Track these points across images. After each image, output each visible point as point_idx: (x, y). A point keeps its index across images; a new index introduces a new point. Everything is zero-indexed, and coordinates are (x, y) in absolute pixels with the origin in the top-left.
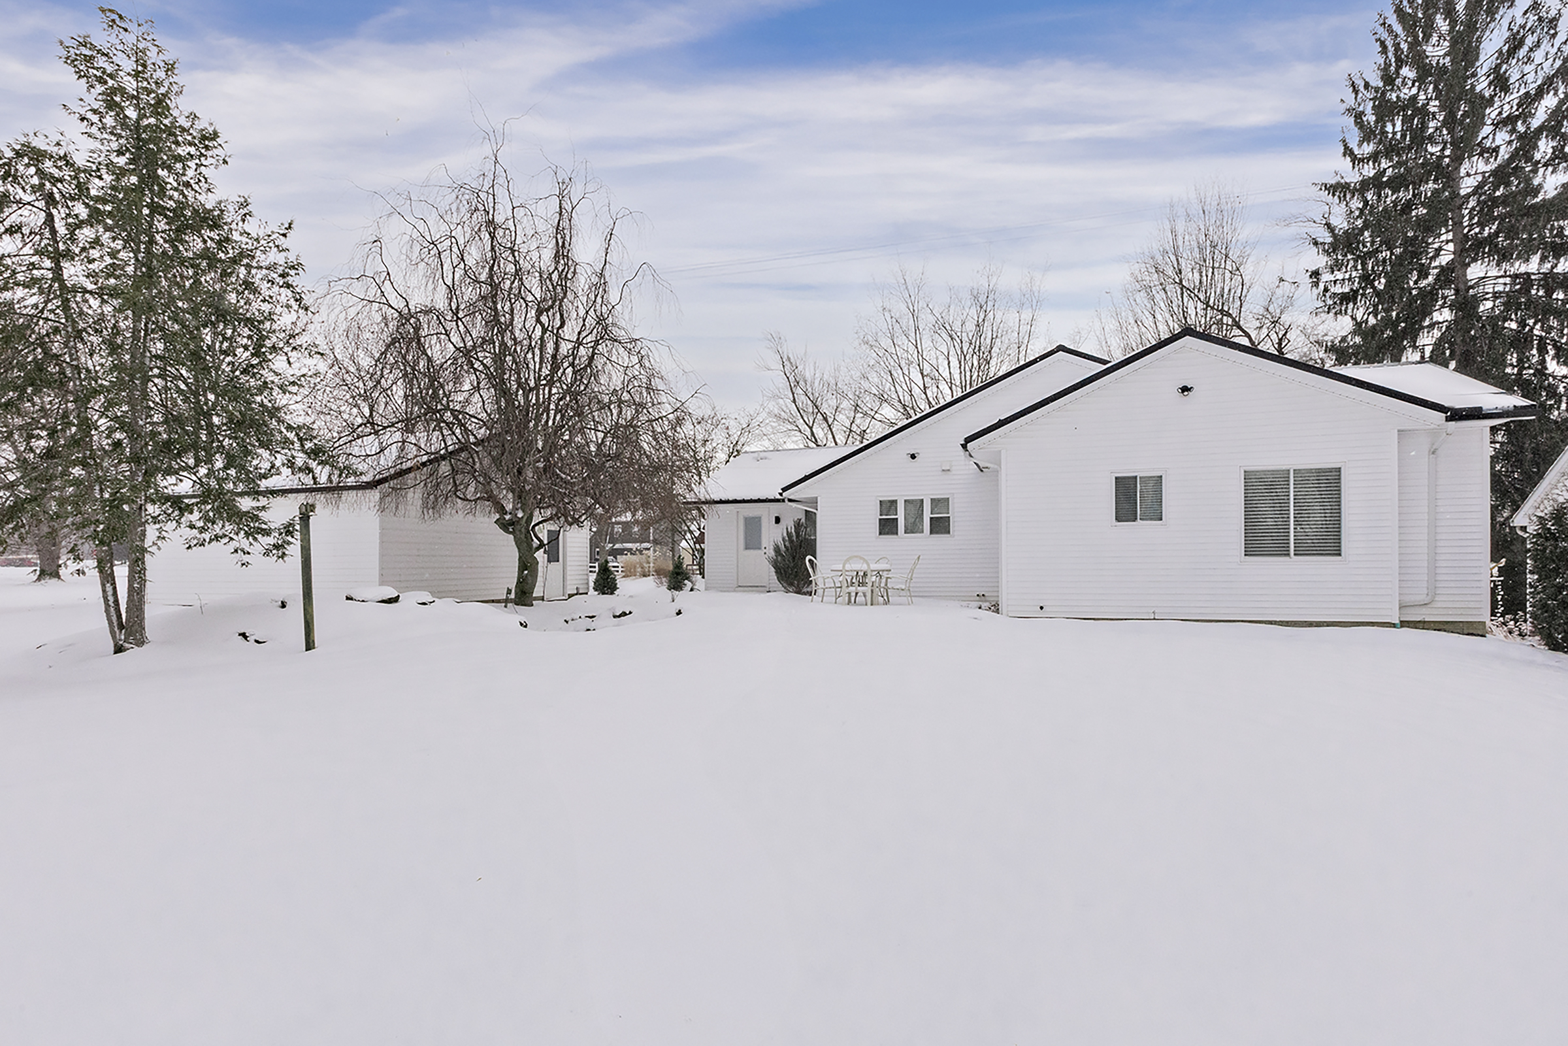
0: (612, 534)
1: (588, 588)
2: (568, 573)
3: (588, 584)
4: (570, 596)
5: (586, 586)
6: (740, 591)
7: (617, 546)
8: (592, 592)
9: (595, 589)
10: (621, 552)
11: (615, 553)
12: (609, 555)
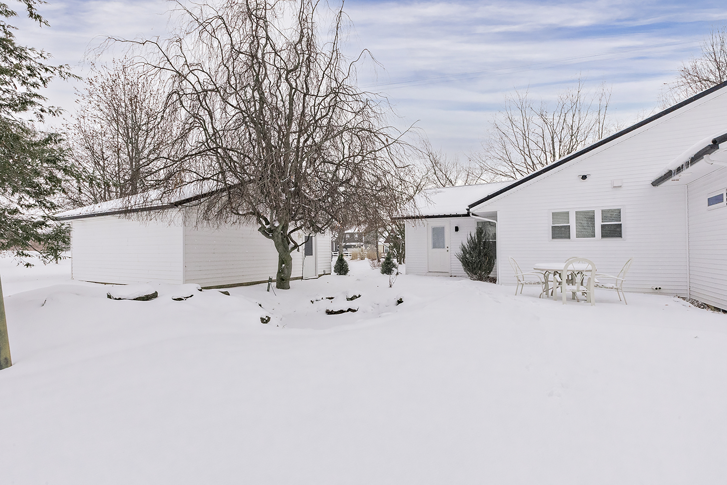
0: (345, 239)
1: (331, 271)
2: (318, 262)
3: (331, 268)
4: (320, 276)
5: (329, 269)
6: (429, 276)
7: (348, 244)
8: (333, 273)
9: (335, 271)
10: (350, 247)
11: (346, 247)
12: (344, 248)
